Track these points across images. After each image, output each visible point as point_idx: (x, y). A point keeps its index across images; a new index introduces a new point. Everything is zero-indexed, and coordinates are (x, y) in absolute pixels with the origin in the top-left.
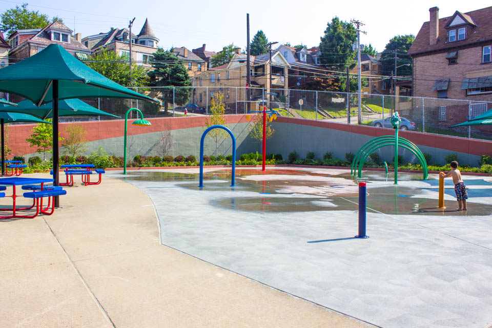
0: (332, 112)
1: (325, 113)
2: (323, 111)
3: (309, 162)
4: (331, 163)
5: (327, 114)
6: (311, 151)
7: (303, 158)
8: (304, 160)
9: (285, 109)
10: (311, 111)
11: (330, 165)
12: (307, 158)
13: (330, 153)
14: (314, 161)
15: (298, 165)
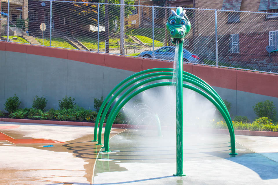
0: (89, 43)
1: (79, 44)
2: (77, 42)
3: (35, 115)
4: (70, 116)
5: (81, 45)
6: (40, 97)
7: (28, 108)
8: (29, 111)
9: (22, 37)
10: (59, 41)
11: (69, 120)
12: (34, 107)
13: (70, 100)
14: (42, 113)
15: (18, 119)
